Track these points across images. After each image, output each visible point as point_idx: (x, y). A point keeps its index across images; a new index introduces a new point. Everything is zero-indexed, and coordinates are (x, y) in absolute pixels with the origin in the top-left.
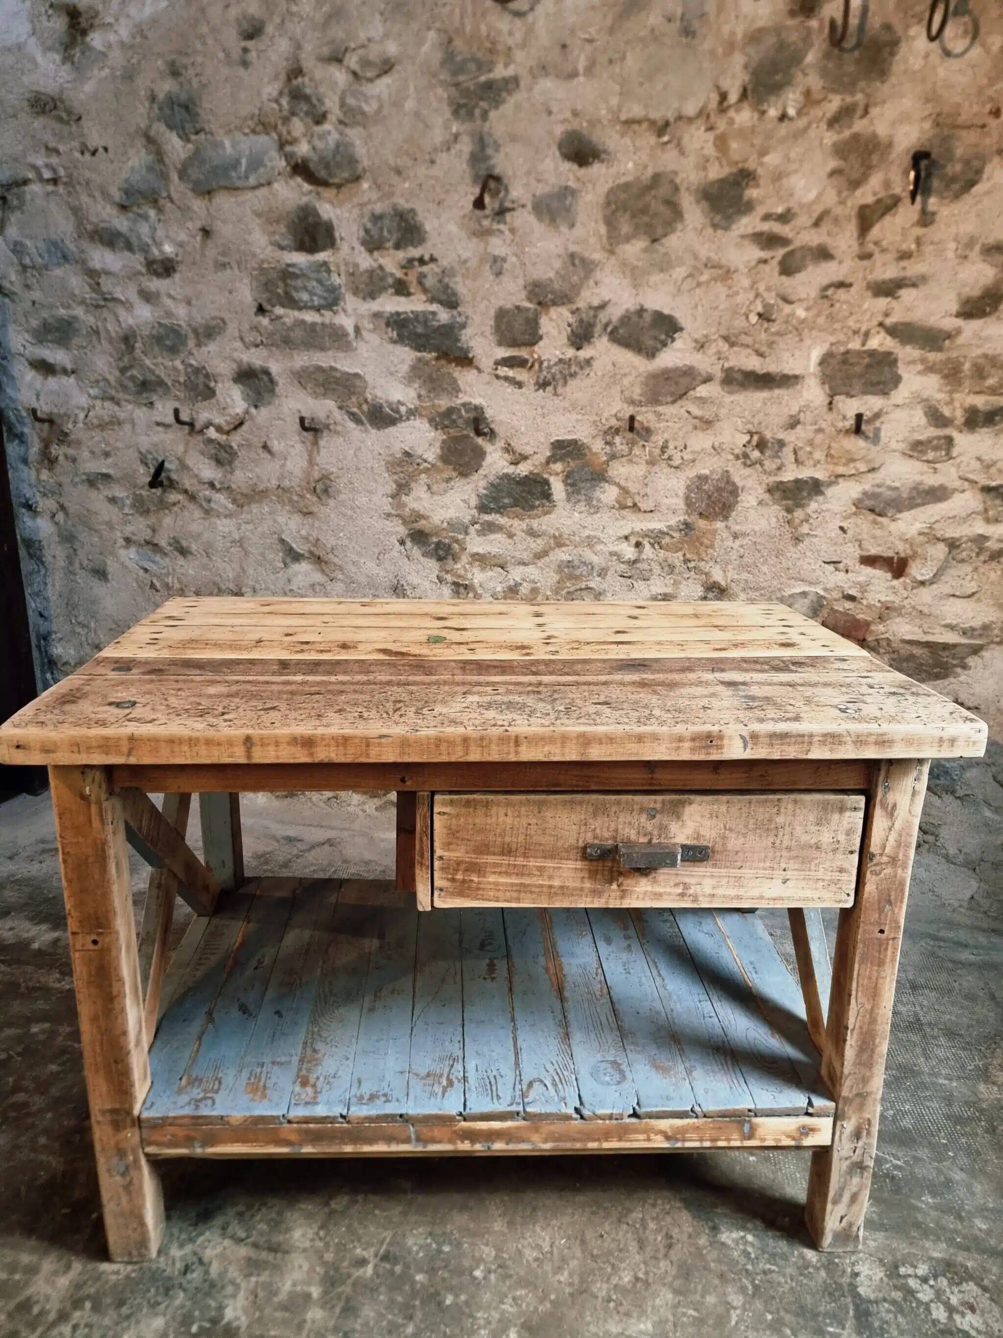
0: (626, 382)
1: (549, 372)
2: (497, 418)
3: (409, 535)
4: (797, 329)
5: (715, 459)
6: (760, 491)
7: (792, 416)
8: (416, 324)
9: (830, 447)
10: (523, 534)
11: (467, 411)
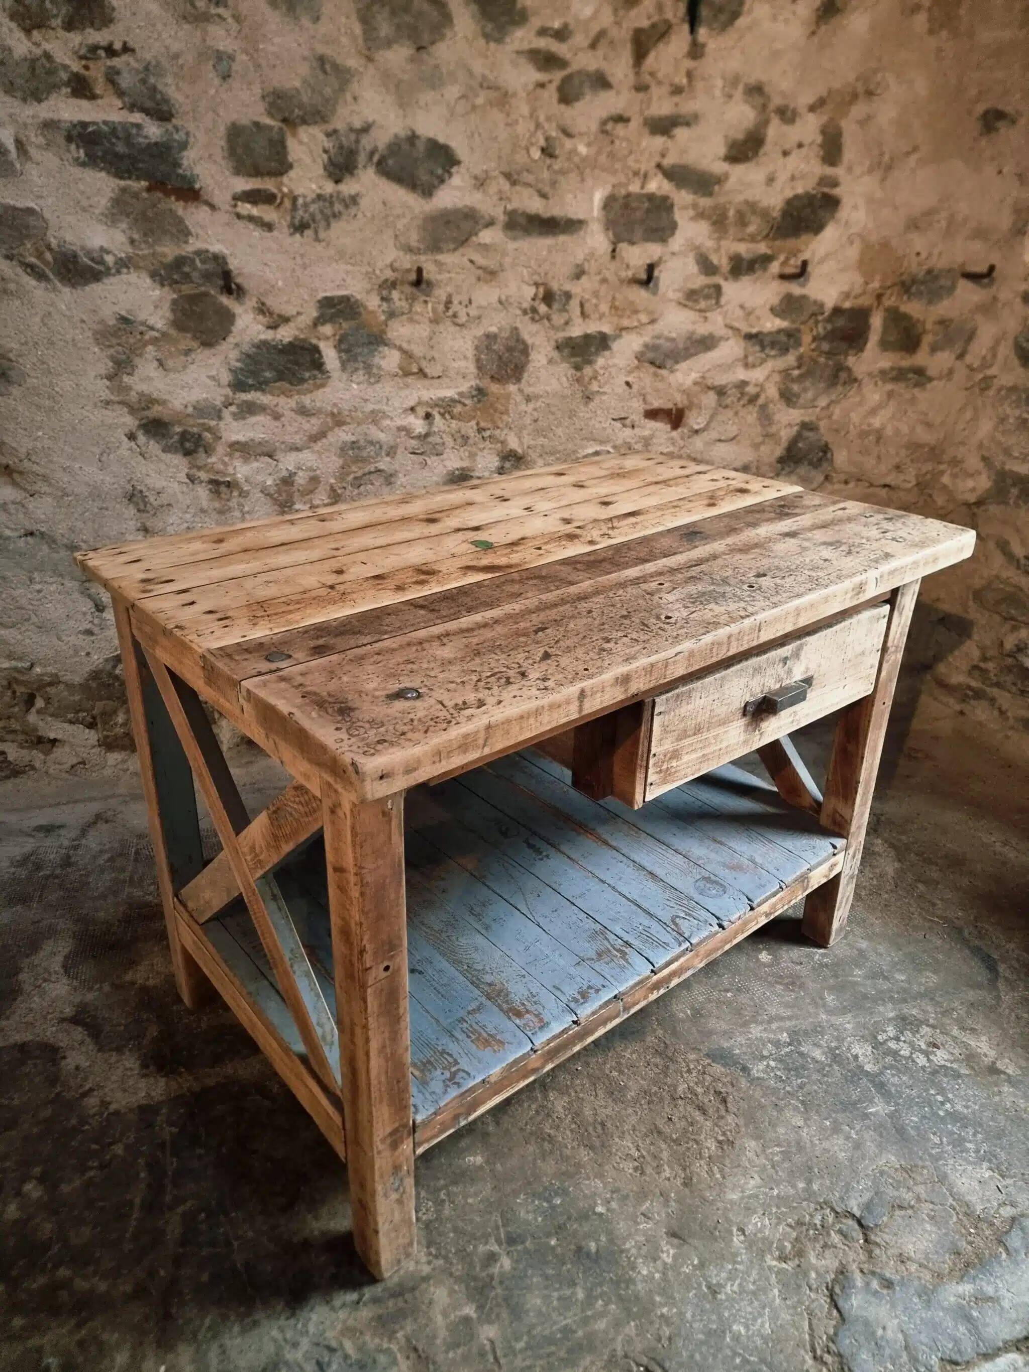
0: (400, 225)
1: (306, 211)
2: (245, 271)
3: (140, 426)
4: (578, 168)
5: (503, 314)
6: (549, 349)
7: (578, 266)
8: (114, 140)
9: (614, 298)
10: (293, 414)
11: (203, 262)
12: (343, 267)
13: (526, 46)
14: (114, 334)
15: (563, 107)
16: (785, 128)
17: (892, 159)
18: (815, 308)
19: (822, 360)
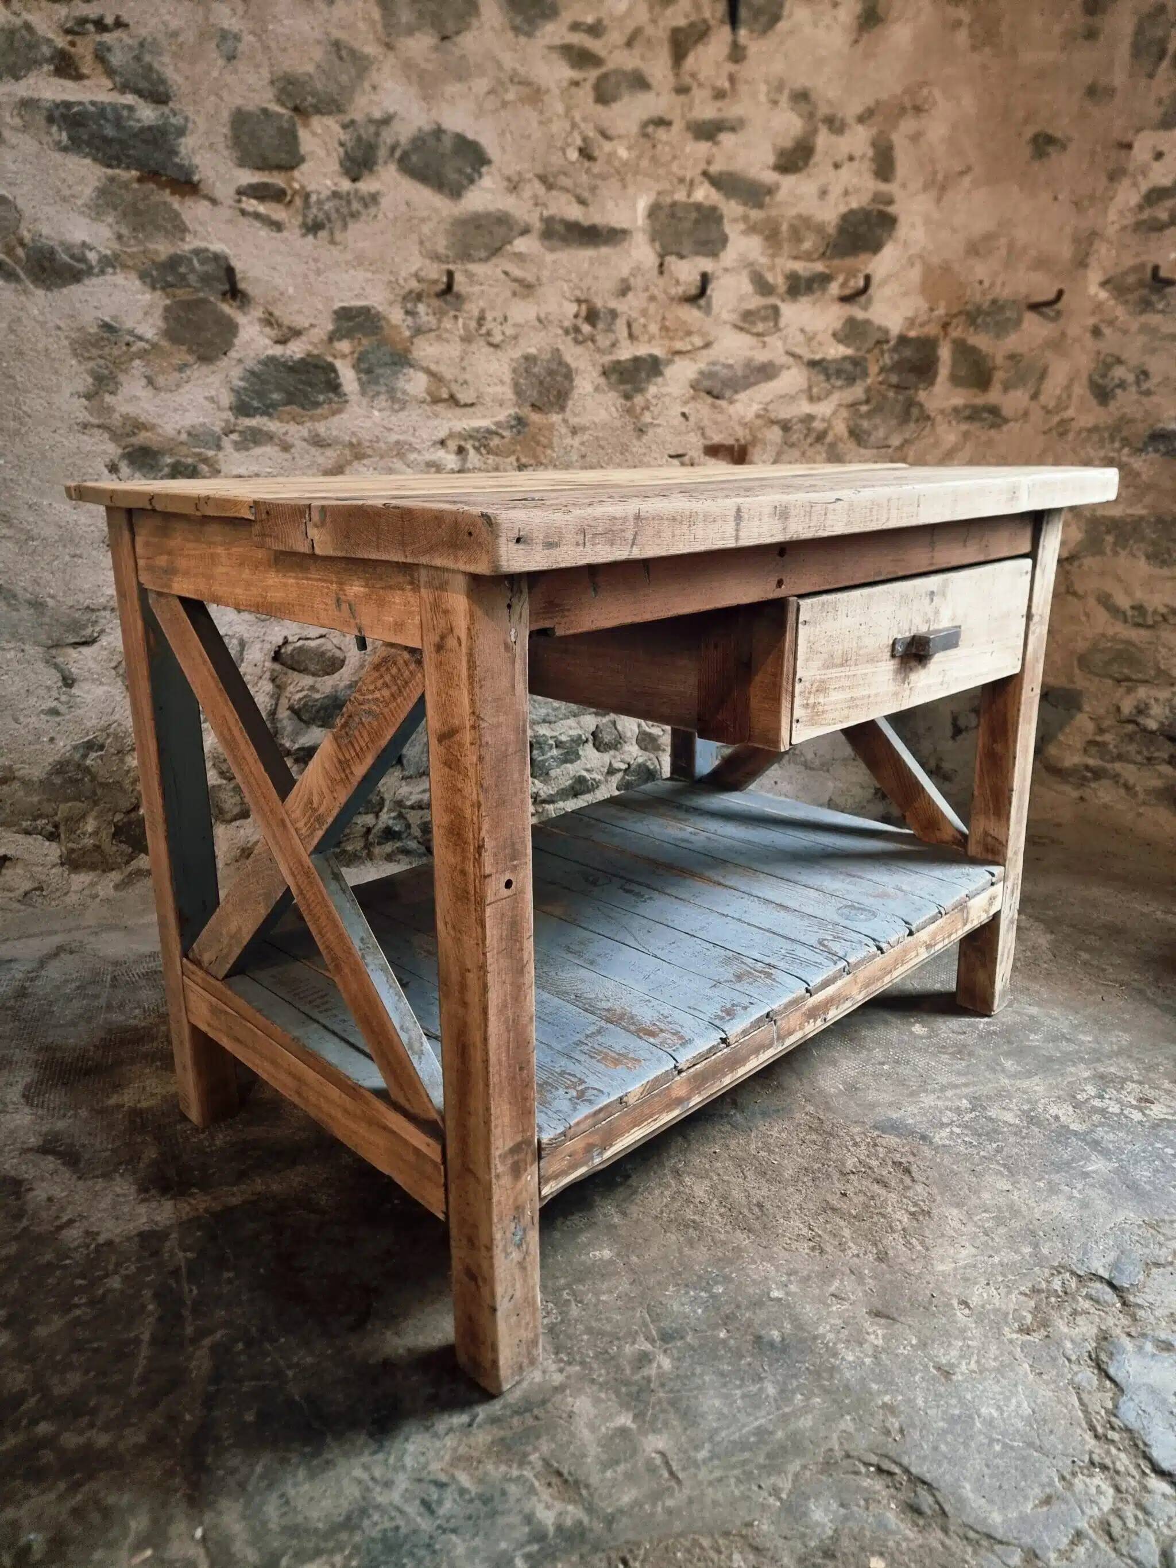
0: (426, 229)
1: (320, 209)
2: (250, 274)
3: (123, 456)
4: (618, 173)
5: (543, 333)
6: (595, 374)
7: (624, 281)
8: (102, 122)
9: (664, 318)
10: (304, 444)
11: (202, 263)
12: (361, 275)
13: (557, 41)
14: (95, 345)
15: (599, 108)
16: (834, 138)
17: (946, 177)
18: (878, 335)
19: (891, 394)
